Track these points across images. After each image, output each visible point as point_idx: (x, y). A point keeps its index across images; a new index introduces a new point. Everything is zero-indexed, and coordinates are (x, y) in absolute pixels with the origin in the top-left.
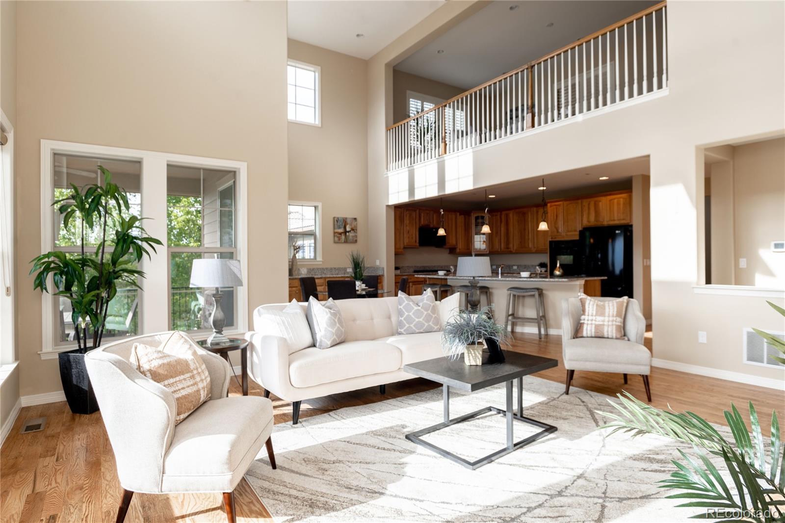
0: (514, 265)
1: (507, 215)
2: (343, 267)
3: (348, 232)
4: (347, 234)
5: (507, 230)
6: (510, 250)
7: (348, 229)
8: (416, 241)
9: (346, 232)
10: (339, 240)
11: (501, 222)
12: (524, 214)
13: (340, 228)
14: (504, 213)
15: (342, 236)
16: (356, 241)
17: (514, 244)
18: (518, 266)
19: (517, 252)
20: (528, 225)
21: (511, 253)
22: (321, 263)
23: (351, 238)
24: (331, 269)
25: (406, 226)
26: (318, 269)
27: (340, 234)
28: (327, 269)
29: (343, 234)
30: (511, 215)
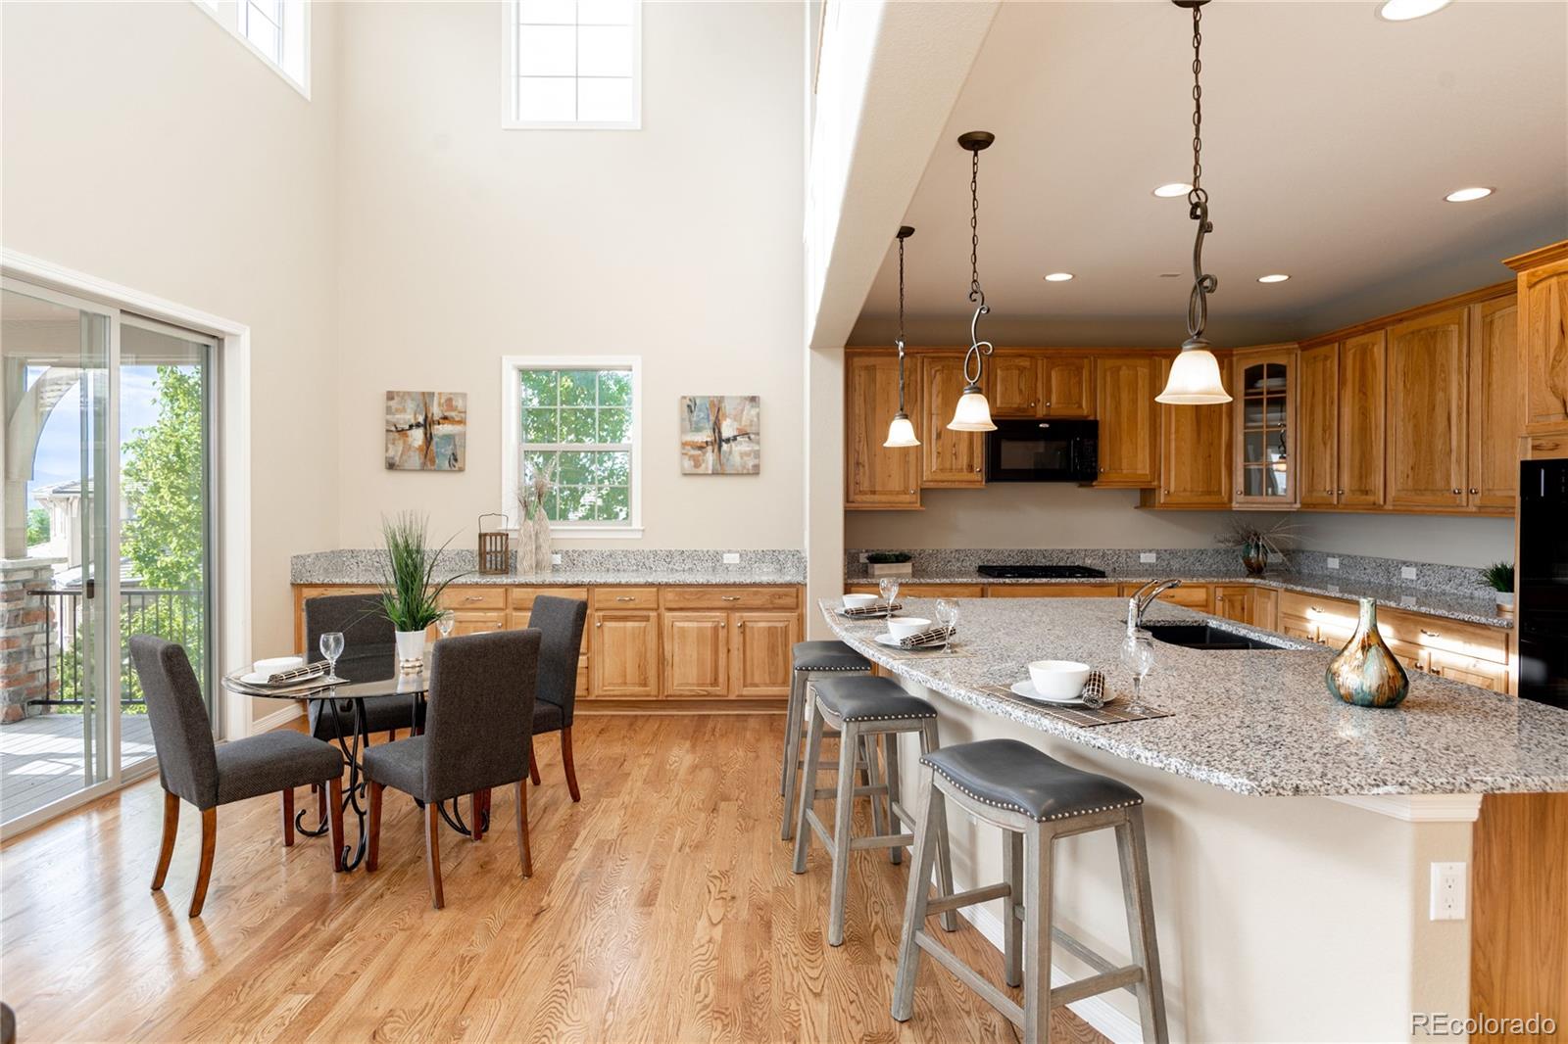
0: (1405, 563)
1: (1365, 353)
2: (712, 549)
3: (728, 441)
4: (725, 446)
5: (1364, 414)
6: (1370, 498)
7: (727, 431)
8: (971, 468)
9: (719, 441)
10: (697, 465)
11: (1342, 383)
12: (1430, 339)
13: (698, 430)
14: (1351, 342)
15: (704, 454)
16: (756, 471)
17: (1393, 474)
18: (1421, 567)
19: (1405, 511)
20: (1446, 390)
21: (1376, 509)
22: (639, 535)
23: (736, 459)
24: (670, 554)
25: (930, 414)
26: (626, 553)
27: (701, 448)
28: (655, 553)
29: (710, 448)
30: (1378, 352)
